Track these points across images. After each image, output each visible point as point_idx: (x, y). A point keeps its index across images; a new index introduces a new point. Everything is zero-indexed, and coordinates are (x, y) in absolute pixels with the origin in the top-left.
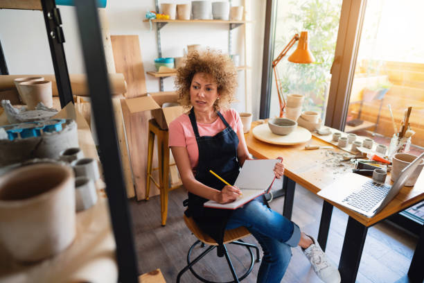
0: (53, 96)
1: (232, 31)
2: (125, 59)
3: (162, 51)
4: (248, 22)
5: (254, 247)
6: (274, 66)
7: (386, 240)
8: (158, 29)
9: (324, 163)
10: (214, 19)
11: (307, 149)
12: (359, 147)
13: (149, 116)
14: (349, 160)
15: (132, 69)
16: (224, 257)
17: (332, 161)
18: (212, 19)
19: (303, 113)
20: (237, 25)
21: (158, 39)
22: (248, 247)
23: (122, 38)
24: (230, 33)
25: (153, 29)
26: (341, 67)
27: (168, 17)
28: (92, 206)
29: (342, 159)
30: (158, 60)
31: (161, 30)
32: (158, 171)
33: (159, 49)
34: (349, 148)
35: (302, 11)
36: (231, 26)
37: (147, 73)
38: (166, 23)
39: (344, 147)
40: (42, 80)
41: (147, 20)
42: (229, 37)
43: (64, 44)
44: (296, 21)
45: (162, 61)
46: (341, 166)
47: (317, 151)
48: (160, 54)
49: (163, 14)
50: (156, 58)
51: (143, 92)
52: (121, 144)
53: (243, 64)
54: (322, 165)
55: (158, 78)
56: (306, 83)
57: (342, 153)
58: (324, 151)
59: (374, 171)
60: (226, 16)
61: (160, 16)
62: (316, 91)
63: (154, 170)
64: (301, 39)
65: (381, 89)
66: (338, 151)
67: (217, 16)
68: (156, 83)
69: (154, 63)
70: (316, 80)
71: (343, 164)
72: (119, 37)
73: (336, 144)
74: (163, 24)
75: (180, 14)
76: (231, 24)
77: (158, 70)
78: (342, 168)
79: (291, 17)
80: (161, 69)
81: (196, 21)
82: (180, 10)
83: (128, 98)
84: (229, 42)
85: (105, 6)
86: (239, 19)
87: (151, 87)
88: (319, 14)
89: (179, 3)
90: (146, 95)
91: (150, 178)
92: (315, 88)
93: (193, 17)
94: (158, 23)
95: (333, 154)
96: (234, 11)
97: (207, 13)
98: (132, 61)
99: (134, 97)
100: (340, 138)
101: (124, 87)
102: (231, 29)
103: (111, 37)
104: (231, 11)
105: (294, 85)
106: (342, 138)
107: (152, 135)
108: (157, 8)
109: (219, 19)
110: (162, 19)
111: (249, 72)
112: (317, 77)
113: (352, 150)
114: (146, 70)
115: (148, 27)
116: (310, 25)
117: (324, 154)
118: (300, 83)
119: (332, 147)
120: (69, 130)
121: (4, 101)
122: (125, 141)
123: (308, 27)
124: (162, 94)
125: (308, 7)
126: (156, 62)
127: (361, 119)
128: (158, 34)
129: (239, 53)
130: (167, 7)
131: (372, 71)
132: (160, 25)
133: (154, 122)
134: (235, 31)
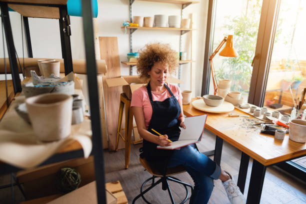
0: (60, 73)
1: (183, 36)
2: (107, 52)
3: (133, 48)
4: (194, 30)
5: (189, 186)
6: (210, 60)
7: (292, 191)
8: (131, 33)
9: (240, 125)
10: (170, 27)
11: (229, 116)
12: (268, 116)
13: (121, 91)
14: (259, 124)
15: (112, 60)
16: (167, 190)
17: (247, 124)
18: (168, 26)
19: (230, 92)
20: (186, 31)
21: (130, 40)
22: (185, 185)
23: (107, 38)
24: (180, 37)
25: (127, 33)
26: (260, 62)
27: (138, 25)
28: (80, 123)
29: (255, 124)
30: (129, 53)
31: (133, 34)
32: (124, 130)
33: (131, 46)
34: (261, 117)
35: (234, 23)
36: (182, 32)
37: (122, 62)
38: (136, 29)
39: (258, 116)
40: (54, 61)
41: (124, 27)
42: (180, 40)
43: (71, 36)
44: (229, 29)
45: (131, 54)
46: (253, 128)
47: (237, 118)
48: (131, 50)
49: (135, 23)
50: (129, 52)
51: (118, 75)
52: (101, 110)
53: (190, 59)
54: (239, 127)
55: (129, 65)
56: (236, 74)
57: (256, 120)
58: (242, 118)
59: (276, 131)
60: (178, 25)
61: (132, 24)
62: (243, 79)
63: (123, 129)
64: (228, 40)
65: (295, 81)
66: (253, 118)
67: (172, 25)
68: (128, 69)
69: (126, 56)
70: (243, 72)
71: (255, 126)
72: (104, 37)
73: (252, 114)
74: (134, 30)
75: (146, 23)
76: (182, 31)
77: (129, 61)
78: (253, 129)
79: (225, 27)
80: (132, 59)
81: (157, 28)
82: (146, 20)
83: (108, 78)
84: (180, 44)
85: (96, 17)
86: (187, 27)
87: (124, 72)
88: (246, 25)
89: (146, 16)
90: (120, 77)
91: (119, 135)
92: (243, 77)
93: (155, 26)
94: (131, 29)
95: (248, 120)
96: (184, 22)
97: (165, 23)
98: (112, 54)
99: (112, 78)
100: (255, 110)
101: (105, 69)
102: (181, 34)
103: (99, 37)
104: (181, 22)
105: (227, 75)
106: (257, 110)
107: (122, 104)
108: (131, 19)
109: (173, 27)
110: (134, 26)
111: (194, 64)
112: (244, 70)
113: (263, 119)
114: (121, 60)
115: (124, 32)
116: (239, 32)
117: (242, 120)
118: (231, 73)
119: (248, 116)
120: (70, 85)
121: (32, 71)
122: (103, 108)
123: (238, 34)
124: (131, 77)
125: (238, 20)
126: (128, 55)
127: (281, 104)
128: (130, 37)
129: (187, 51)
130: (137, 18)
131: (290, 67)
132: (132, 30)
133: (124, 95)
134: (184, 36)
